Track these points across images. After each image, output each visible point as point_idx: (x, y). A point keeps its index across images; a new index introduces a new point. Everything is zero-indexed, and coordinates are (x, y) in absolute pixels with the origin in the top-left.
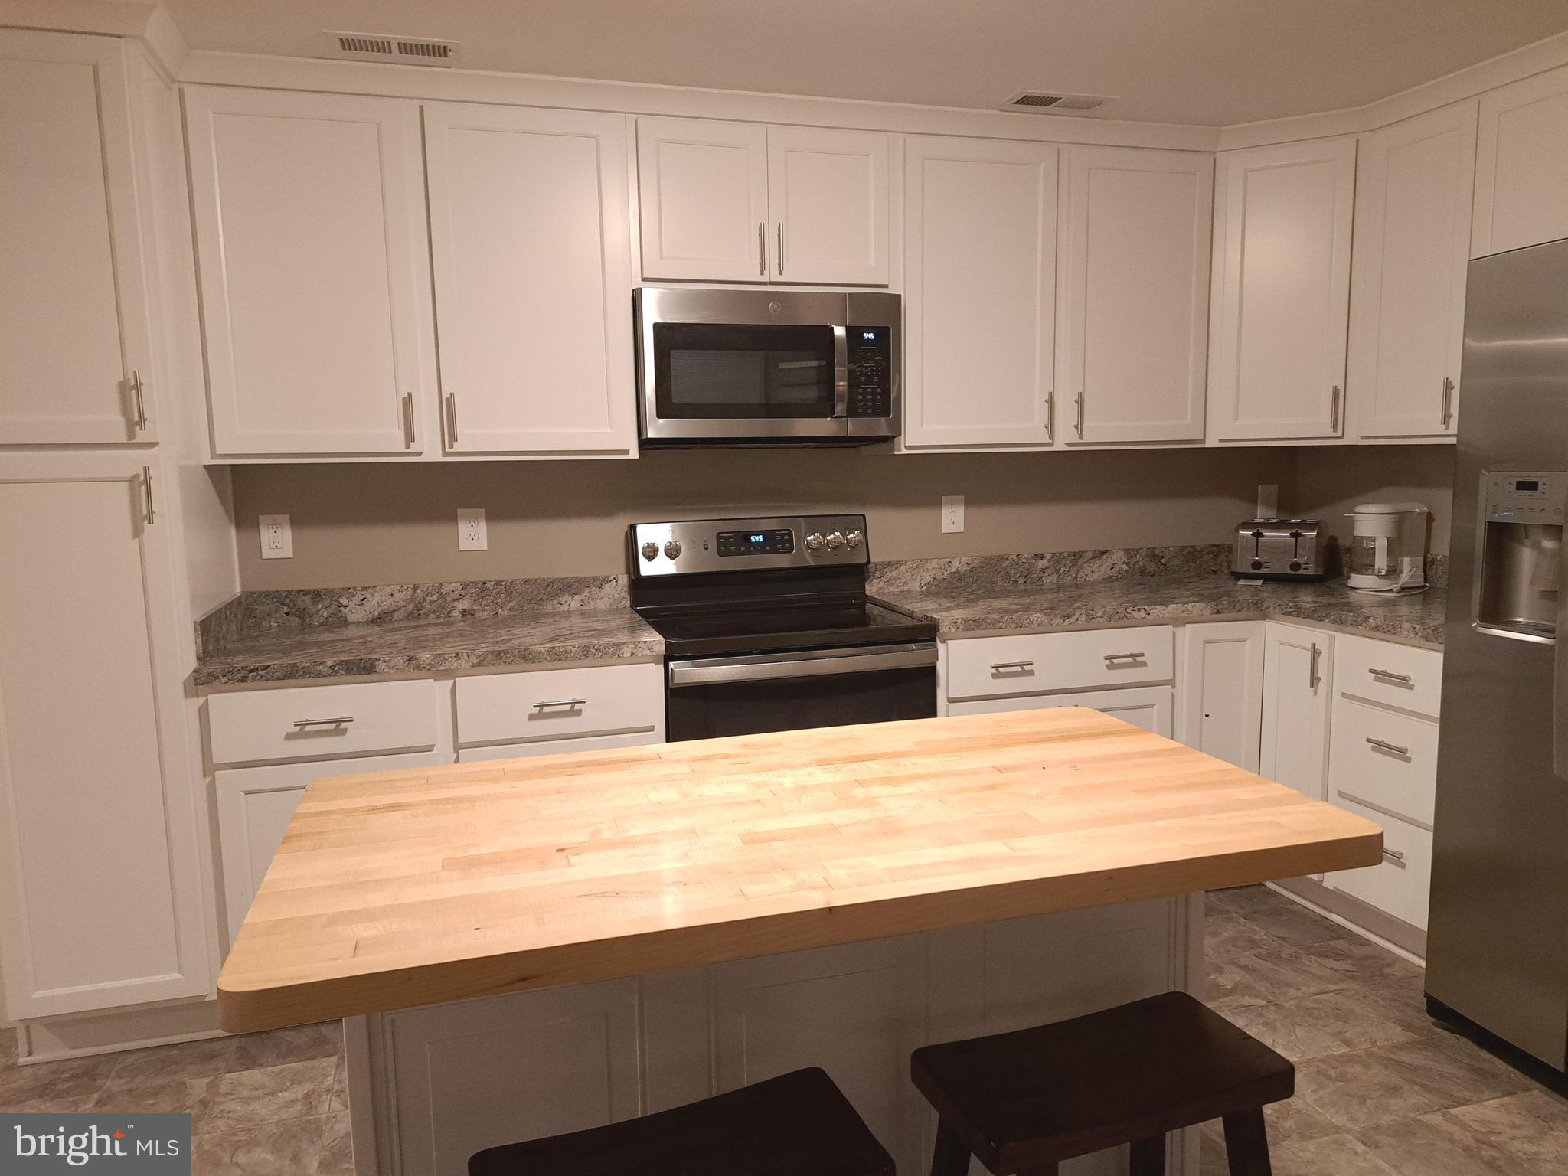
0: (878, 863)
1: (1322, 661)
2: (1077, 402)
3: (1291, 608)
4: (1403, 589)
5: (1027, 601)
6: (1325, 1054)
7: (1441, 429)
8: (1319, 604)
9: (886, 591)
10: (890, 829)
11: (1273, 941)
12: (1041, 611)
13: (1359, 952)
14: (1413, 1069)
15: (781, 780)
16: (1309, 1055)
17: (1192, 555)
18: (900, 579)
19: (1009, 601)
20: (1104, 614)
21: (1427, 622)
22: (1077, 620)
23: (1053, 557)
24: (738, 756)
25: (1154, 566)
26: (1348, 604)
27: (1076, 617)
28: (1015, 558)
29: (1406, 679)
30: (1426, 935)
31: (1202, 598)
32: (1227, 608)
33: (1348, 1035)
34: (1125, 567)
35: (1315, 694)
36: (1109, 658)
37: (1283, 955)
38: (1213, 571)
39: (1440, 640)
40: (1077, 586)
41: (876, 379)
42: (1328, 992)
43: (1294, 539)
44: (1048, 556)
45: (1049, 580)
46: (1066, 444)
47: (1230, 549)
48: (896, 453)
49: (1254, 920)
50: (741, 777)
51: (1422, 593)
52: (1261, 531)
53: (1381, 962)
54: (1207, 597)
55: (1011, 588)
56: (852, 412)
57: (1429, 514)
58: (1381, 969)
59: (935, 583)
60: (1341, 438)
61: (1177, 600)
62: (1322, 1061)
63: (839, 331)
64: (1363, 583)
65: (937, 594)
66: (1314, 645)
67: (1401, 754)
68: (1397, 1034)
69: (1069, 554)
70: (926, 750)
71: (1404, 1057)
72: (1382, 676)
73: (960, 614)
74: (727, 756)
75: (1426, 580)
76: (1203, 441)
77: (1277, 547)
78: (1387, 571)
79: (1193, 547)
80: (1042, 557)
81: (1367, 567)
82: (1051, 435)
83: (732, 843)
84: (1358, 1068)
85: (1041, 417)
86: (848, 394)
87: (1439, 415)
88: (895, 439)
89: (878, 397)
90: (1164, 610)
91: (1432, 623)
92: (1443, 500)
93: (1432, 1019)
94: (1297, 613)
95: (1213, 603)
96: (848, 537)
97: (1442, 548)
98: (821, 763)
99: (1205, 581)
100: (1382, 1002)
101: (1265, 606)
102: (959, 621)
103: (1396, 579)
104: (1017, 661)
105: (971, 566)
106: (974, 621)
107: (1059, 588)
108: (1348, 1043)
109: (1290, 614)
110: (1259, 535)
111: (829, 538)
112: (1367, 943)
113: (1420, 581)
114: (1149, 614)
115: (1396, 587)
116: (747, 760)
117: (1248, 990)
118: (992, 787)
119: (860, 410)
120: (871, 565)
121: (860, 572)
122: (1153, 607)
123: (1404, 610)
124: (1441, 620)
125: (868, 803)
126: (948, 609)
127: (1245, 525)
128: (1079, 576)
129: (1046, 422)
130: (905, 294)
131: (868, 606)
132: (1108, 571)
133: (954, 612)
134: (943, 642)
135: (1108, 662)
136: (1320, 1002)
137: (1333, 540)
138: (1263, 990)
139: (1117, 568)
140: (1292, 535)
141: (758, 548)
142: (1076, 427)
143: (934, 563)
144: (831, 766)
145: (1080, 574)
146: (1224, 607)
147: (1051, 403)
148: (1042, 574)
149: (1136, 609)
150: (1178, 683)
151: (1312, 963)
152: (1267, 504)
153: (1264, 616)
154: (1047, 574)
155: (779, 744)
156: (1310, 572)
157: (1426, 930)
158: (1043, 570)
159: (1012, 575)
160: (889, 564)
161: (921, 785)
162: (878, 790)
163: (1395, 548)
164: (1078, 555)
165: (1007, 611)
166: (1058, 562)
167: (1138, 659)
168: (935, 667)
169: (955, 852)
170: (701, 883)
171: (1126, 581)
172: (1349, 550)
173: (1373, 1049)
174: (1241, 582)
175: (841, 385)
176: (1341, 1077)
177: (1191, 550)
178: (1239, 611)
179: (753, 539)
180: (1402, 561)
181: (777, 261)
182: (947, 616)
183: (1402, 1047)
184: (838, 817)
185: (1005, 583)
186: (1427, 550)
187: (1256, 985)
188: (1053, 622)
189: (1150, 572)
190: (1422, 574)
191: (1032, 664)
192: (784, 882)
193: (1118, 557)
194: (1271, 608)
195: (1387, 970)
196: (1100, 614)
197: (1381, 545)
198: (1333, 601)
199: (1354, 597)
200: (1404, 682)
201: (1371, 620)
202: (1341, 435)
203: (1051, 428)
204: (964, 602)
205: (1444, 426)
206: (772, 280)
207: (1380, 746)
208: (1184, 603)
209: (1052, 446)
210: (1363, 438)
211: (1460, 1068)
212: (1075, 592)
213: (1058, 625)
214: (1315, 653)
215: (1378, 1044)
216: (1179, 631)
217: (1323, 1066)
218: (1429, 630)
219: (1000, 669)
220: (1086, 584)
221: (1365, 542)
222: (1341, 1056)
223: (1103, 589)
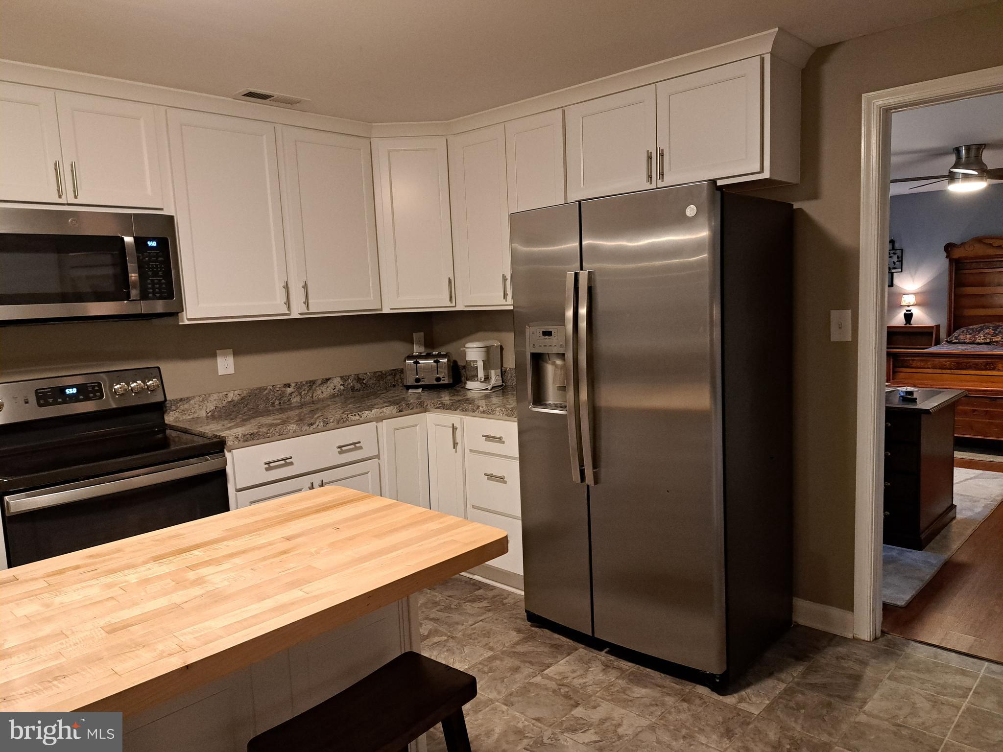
0: (216, 624)
1: (458, 433)
2: (303, 287)
3: (439, 404)
4: (493, 388)
5: (284, 416)
6: (481, 659)
7: (503, 302)
8: (454, 401)
9: (181, 419)
10: (217, 598)
11: (446, 599)
12: (293, 423)
13: (490, 594)
14: (524, 654)
15: (127, 578)
16: (473, 662)
17: (380, 376)
18: (191, 410)
19: (272, 417)
20: (334, 420)
21: (507, 406)
22: (318, 426)
23: (296, 385)
24: (86, 565)
25: (359, 385)
26: (468, 399)
27: (317, 424)
28: (271, 388)
29: (500, 438)
30: (523, 577)
31: (391, 403)
32: (405, 408)
33: (491, 644)
34: (342, 387)
35: (456, 452)
36: (340, 447)
37: (452, 606)
38: (393, 385)
39: (515, 416)
40: (313, 403)
41: (160, 273)
42: (478, 622)
43: (436, 364)
44: (293, 385)
45: (295, 400)
46: (299, 314)
47: (402, 371)
48: (180, 324)
49: (434, 589)
50: (93, 582)
51: (502, 389)
52: (418, 360)
53: (502, 597)
54: (393, 402)
55: (271, 408)
56: (144, 296)
57: (501, 346)
58: (502, 601)
59: (217, 410)
60: (455, 306)
61: (376, 406)
62: (480, 663)
63: (128, 239)
64: (474, 387)
65: (220, 417)
66: (453, 425)
67: (501, 479)
68: (514, 636)
69: (307, 382)
70: (233, 534)
71: (520, 649)
72: (488, 438)
73: (240, 431)
74: (77, 567)
75: (503, 382)
76: (381, 310)
77: (427, 368)
78: (484, 379)
79: (381, 372)
80: (289, 386)
81: (474, 377)
82: (289, 308)
83: (97, 636)
84: (498, 662)
85: (281, 298)
86: (140, 284)
87: (502, 294)
88: (179, 314)
89: (164, 286)
90: (370, 413)
91: (510, 407)
92: (509, 339)
93: (530, 623)
94: (443, 407)
95: (397, 406)
96: (148, 384)
97: (510, 363)
98: (157, 559)
99: (389, 392)
100: (505, 620)
101: (426, 404)
102: (240, 436)
103: (489, 382)
104: (281, 457)
105: (242, 395)
106: (250, 435)
107: (302, 405)
108: (491, 649)
109: (439, 408)
110: (417, 363)
111: (132, 385)
112: (494, 588)
113: (500, 383)
114: (361, 417)
115: (490, 387)
116: (93, 567)
117: (436, 632)
118: (284, 552)
119: (150, 295)
120: (167, 402)
121: (160, 408)
122: (363, 412)
123: (495, 400)
124: (514, 404)
125: (199, 582)
126: (229, 428)
127: (410, 357)
128: (314, 396)
129: (285, 300)
130: (176, 214)
131: (168, 432)
132: (332, 391)
133: (235, 430)
134: (230, 451)
135: (339, 450)
136: (475, 629)
137: (455, 362)
138: (444, 630)
139: (337, 389)
140: (435, 362)
141: (73, 398)
142: (304, 303)
143: (215, 396)
144: (165, 560)
145: (314, 394)
146: (403, 408)
147: (287, 287)
148: (290, 397)
149: (353, 414)
150: (381, 457)
151: (469, 607)
152: (419, 344)
153: (425, 410)
154: (293, 397)
155: (119, 550)
156: (446, 382)
157: (522, 574)
158: (291, 394)
159: (270, 399)
160: (181, 400)
161: (237, 561)
162: (204, 571)
163: (487, 366)
164: (313, 382)
165: (271, 425)
166: (300, 388)
167: (357, 445)
168: (225, 470)
169: (268, 604)
170: (78, 673)
171: (343, 397)
172: (464, 367)
173: (504, 649)
174: (410, 391)
175: (134, 276)
176: (491, 670)
177: (380, 374)
178: (412, 409)
179: (68, 391)
180: (491, 373)
181: (72, 189)
182: (231, 433)
183: (517, 644)
184: (178, 597)
185: (266, 405)
186: (502, 366)
187: (441, 629)
188: (303, 429)
189: (357, 389)
190: (501, 378)
191: (291, 458)
192: (146, 655)
193: (337, 382)
194: (429, 405)
195: (505, 601)
196: (331, 421)
197: (480, 365)
198: (460, 398)
199: (470, 395)
200: (499, 440)
201: (481, 408)
202: (454, 305)
203: (288, 304)
204: (240, 422)
205: (505, 300)
206: (69, 202)
207: (491, 477)
208: (381, 408)
209: (290, 315)
210: (466, 306)
211: (546, 647)
212: (314, 407)
213: (306, 430)
214: (454, 429)
215: (506, 645)
216: (380, 424)
217: (481, 666)
218: (509, 411)
219: (270, 464)
220: (319, 400)
221: (472, 363)
222: (489, 657)
223: (330, 403)
